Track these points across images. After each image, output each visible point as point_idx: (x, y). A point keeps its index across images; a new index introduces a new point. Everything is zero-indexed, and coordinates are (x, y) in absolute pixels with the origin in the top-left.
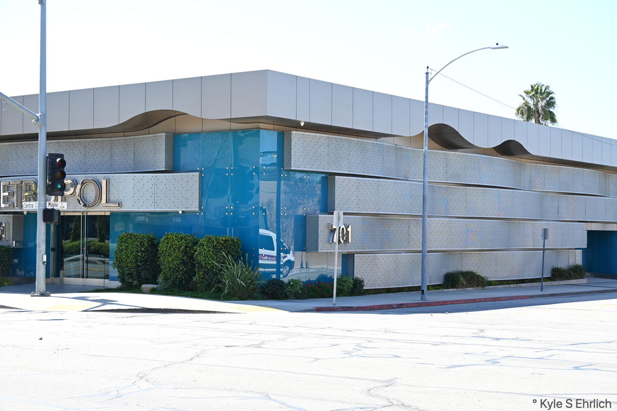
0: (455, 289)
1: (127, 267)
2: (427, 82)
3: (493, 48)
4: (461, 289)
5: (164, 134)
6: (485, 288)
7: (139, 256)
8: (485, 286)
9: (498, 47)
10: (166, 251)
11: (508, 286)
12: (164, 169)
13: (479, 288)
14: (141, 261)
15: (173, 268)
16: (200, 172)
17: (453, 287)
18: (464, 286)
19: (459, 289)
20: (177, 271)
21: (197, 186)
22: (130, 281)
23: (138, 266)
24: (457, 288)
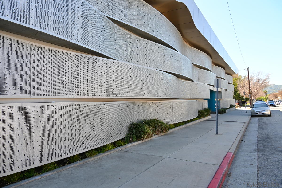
0: (140, 142)
4: (147, 140)
6: (167, 133)
8: (167, 131)
11: (181, 127)
13: (162, 134)
17: (138, 139)
18: (149, 136)
19: (144, 141)
24: (142, 140)
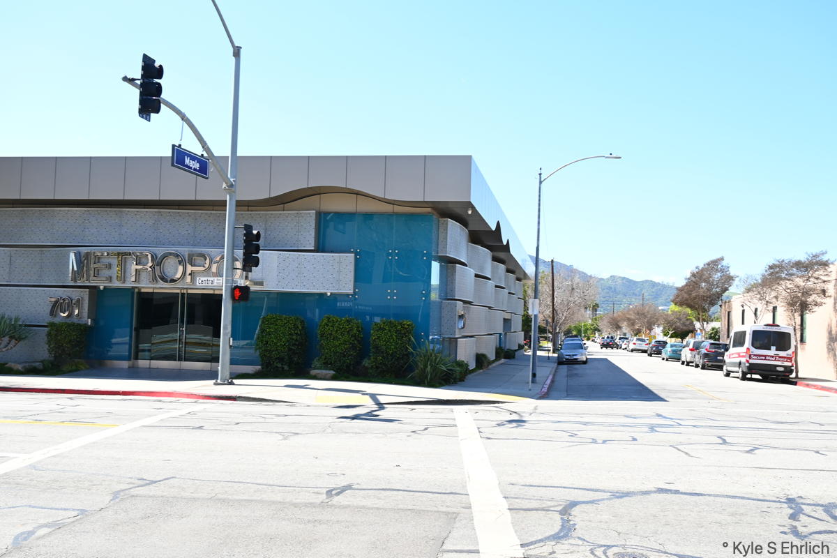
1: (277, 350)
2: (541, 182)
3: (607, 157)
5: (314, 211)
7: (293, 339)
9: (611, 156)
10: (331, 334)
12: (313, 248)
14: (294, 345)
15: (341, 353)
16: (356, 254)
17: (480, 369)
20: (344, 356)
21: (352, 268)
22: (279, 365)
23: (290, 349)
24: (483, 370)
